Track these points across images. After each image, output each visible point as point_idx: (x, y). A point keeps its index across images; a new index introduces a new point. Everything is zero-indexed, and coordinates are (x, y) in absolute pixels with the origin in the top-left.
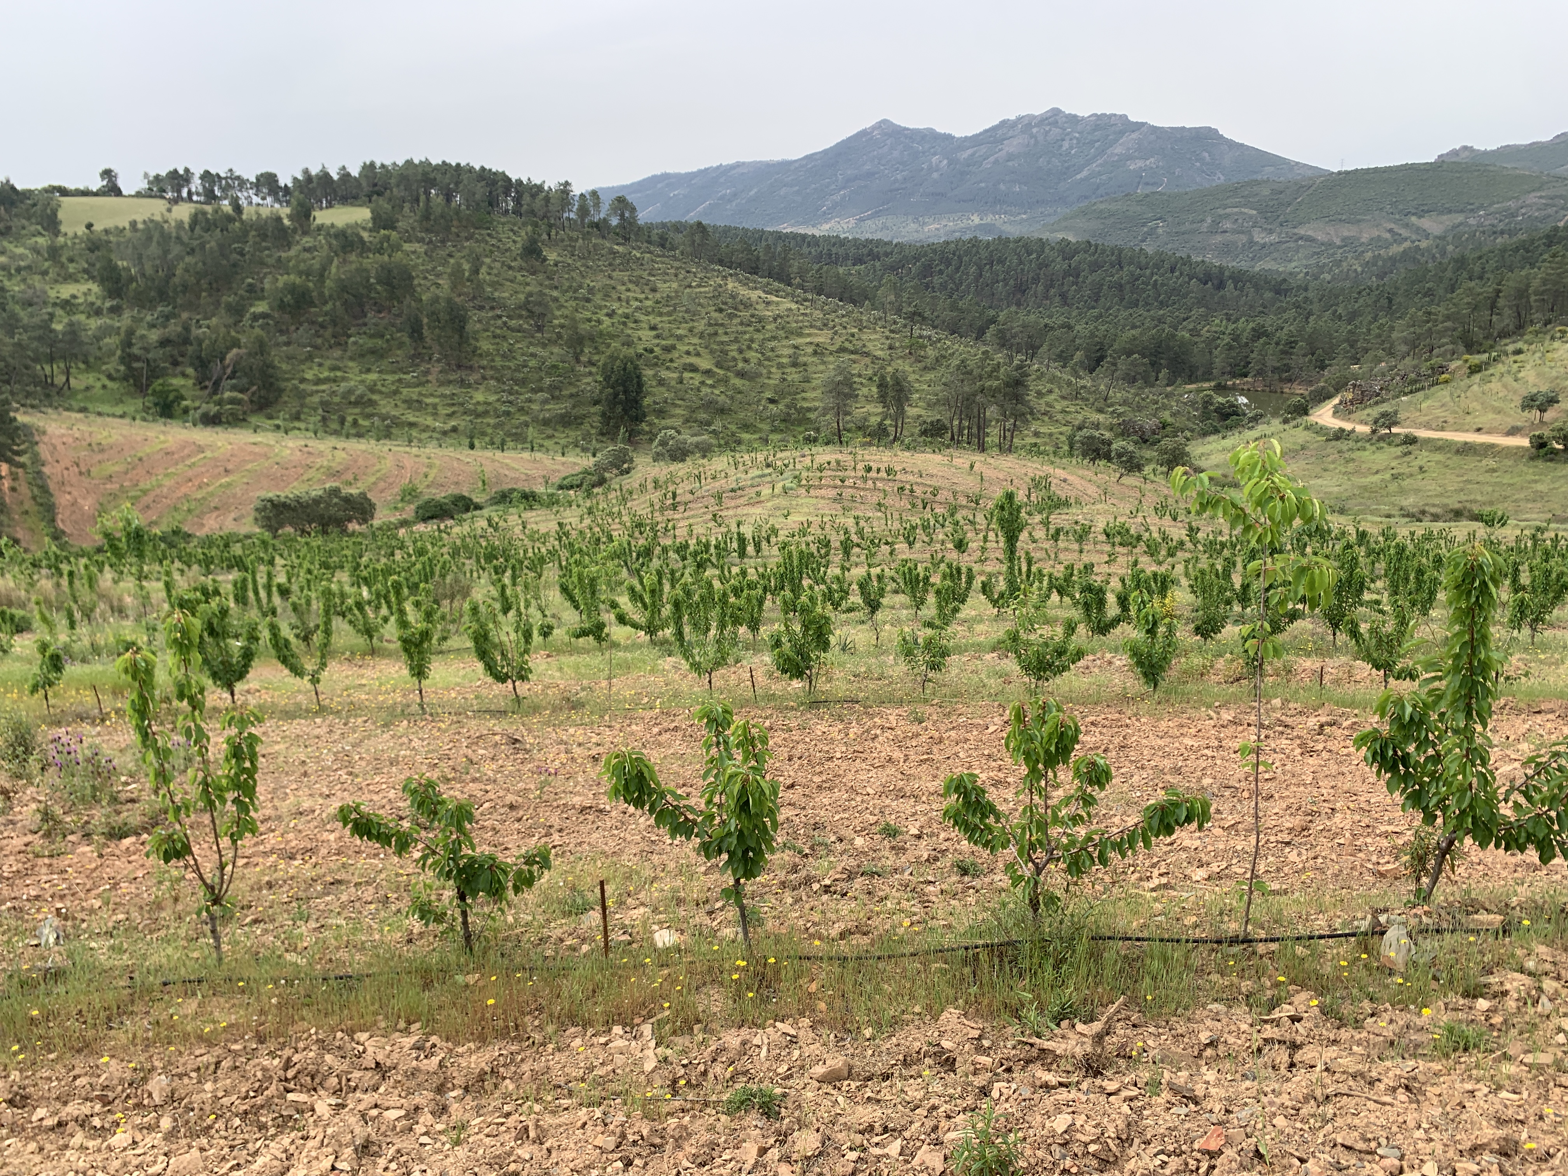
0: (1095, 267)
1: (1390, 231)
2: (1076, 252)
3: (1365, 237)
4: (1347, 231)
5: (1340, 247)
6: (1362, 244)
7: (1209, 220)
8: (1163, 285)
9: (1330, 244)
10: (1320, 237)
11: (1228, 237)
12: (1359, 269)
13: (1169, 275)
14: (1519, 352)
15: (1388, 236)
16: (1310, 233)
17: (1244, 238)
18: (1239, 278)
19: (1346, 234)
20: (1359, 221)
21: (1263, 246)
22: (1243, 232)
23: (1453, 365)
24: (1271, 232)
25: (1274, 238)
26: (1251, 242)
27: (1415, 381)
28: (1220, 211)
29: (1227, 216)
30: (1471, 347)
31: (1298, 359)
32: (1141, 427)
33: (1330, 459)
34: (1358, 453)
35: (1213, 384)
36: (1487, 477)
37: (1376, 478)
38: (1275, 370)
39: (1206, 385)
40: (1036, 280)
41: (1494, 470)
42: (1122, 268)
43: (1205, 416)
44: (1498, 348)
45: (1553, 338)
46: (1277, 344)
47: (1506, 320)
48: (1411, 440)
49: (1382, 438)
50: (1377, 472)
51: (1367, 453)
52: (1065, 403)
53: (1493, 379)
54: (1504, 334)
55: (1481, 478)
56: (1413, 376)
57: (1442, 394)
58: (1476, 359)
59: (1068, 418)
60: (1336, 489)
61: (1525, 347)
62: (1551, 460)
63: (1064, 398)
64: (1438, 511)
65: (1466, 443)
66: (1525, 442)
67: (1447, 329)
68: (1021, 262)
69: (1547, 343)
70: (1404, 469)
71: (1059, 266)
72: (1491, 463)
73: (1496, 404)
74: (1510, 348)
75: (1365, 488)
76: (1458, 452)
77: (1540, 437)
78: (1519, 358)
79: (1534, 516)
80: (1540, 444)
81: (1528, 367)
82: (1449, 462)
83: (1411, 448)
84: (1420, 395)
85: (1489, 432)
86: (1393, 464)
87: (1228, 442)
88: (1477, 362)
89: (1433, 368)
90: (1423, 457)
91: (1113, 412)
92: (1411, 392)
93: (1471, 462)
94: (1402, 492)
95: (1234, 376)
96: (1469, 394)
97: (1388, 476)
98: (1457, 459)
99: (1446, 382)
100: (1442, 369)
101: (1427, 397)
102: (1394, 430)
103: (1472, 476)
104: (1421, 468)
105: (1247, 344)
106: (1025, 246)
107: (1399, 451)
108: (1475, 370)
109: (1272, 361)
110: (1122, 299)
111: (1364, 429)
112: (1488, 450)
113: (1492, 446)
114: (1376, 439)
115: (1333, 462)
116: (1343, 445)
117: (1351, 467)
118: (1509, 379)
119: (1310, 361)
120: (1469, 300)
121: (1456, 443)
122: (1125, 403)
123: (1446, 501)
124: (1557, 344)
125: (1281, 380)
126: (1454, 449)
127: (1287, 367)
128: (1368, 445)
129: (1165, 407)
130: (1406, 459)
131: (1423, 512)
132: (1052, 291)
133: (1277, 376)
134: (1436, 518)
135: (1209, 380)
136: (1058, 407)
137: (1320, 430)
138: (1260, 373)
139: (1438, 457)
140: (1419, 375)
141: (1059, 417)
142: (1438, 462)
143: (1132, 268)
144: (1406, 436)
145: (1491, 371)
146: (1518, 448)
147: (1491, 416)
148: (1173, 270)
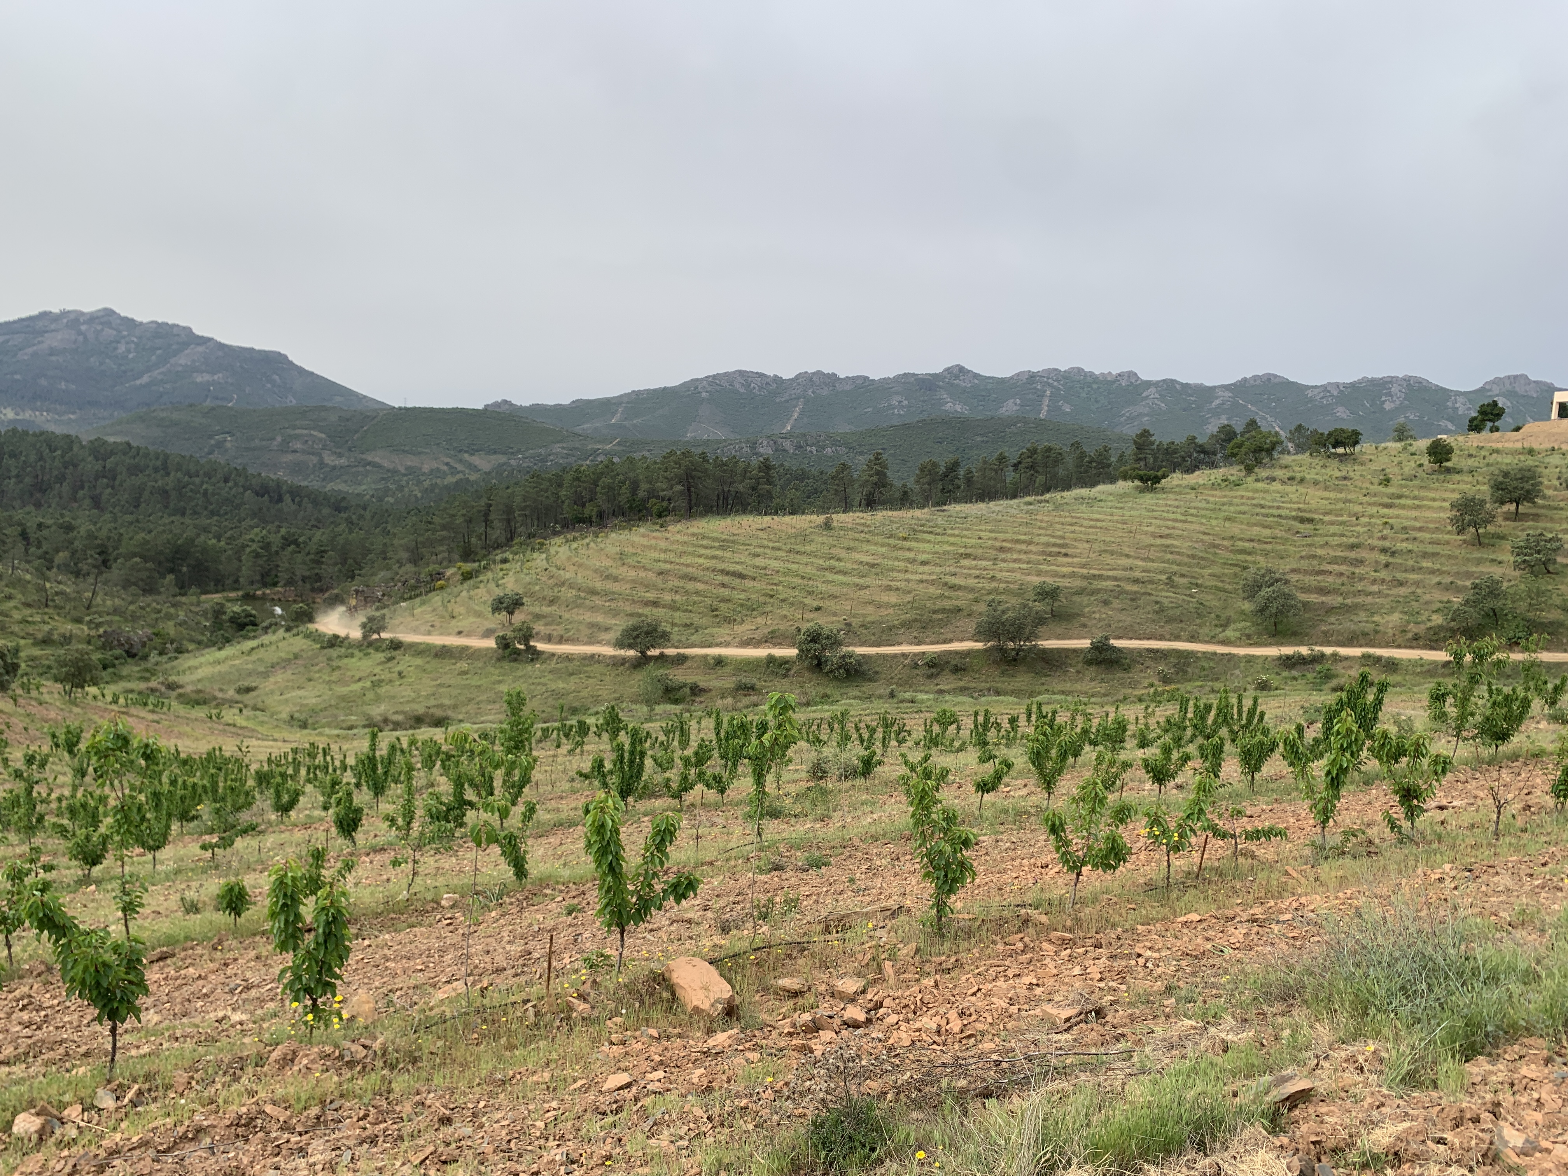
0: (135, 470)
1: (447, 464)
2: (112, 453)
3: (426, 468)
4: (411, 461)
5: (404, 475)
6: (424, 474)
7: (279, 439)
8: (213, 494)
9: (395, 472)
10: (386, 464)
11: (298, 457)
12: (419, 495)
13: (222, 484)
14: (505, 561)
15: (445, 468)
16: (377, 460)
17: (315, 459)
18: (296, 493)
19: (409, 463)
20: (420, 453)
21: (334, 468)
22: (313, 454)
23: (449, 572)
24: (340, 455)
25: (343, 461)
26: (322, 464)
27: (414, 588)
28: (290, 432)
29: (297, 437)
30: (467, 555)
31: (328, 569)
32: (128, 640)
33: (317, 668)
34: (346, 661)
35: (240, 593)
36: (459, 680)
37: (356, 687)
38: (304, 579)
39: (232, 595)
40: (61, 479)
41: (465, 673)
42: (168, 474)
43: (218, 625)
44: (491, 557)
45: (533, 549)
46: (309, 554)
47: (497, 533)
48: (396, 645)
49: (370, 644)
50: (360, 680)
51: (354, 660)
52: (27, 611)
53: (482, 585)
54: (498, 546)
55: (452, 682)
56: (413, 582)
57: (436, 599)
58: (468, 567)
59: (30, 629)
60: (314, 701)
61: (511, 557)
62: (515, 660)
63: (28, 605)
64: (399, 718)
65: (444, 646)
66: (491, 643)
67: (444, 538)
68: (41, 459)
69: (528, 552)
70: (386, 676)
71: (91, 466)
72: (463, 665)
73: (477, 608)
74: (498, 558)
75: (343, 698)
76: (436, 655)
77: (503, 638)
78: (505, 566)
79: (490, 718)
80: (504, 644)
81: (511, 573)
82: (427, 666)
83: (394, 653)
84: (418, 600)
85: (468, 635)
86: (377, 670)
87: (222, 654)
88: (468, 569)
89: (431, 575)
90: (406, 662)
91: (91, 622)
92: (411, 598)
93: (447, 666)
94: (378, 699)
95: (265, 585)
96: (458, 599)
97: (368, 684)
98: (435, 663)
99: (442, 588)
100: (440, 575)
101: (423, 603)
102: (384, 635)
103: (445, 680)
104: (400, 673)
105: (277, 552)
106: (49, 441)
107: (380, 656)
108: (467, 576)
109: (301, 571)
110: (166, 507)
111: (356, 634)
112: (462, 653)
113: (466, 648)
114: (367, 645)
115: (319, 671)
116: (334, 652)
117: (336, 675)
118: (492, 585)
119: (340, 571)
120: (464, 512)
121: (435, 646)
122: (115, 611)
123: (415, 706)
124: (535, 555)
125: (313, 590)
126: (433, 651)
127: (319, 578)
128: (356, 652)
129: (169, 617)
130: (390, 665)
131: (386, 721)
132: (81, 493)
133: (308, 586)
134: (397, 726)
135: (237, 589)
136: (17, 616)
137: (317, 637)
138: (290, 582)
139: (419, 661)
140: (418, 581)
141: (16, 628)
142: (417, 667)
143: (179, 475)
144: (392, 641)
145: (481, 578)
146: (487, 649)
147: (472, 619)
148: (226, 480)
